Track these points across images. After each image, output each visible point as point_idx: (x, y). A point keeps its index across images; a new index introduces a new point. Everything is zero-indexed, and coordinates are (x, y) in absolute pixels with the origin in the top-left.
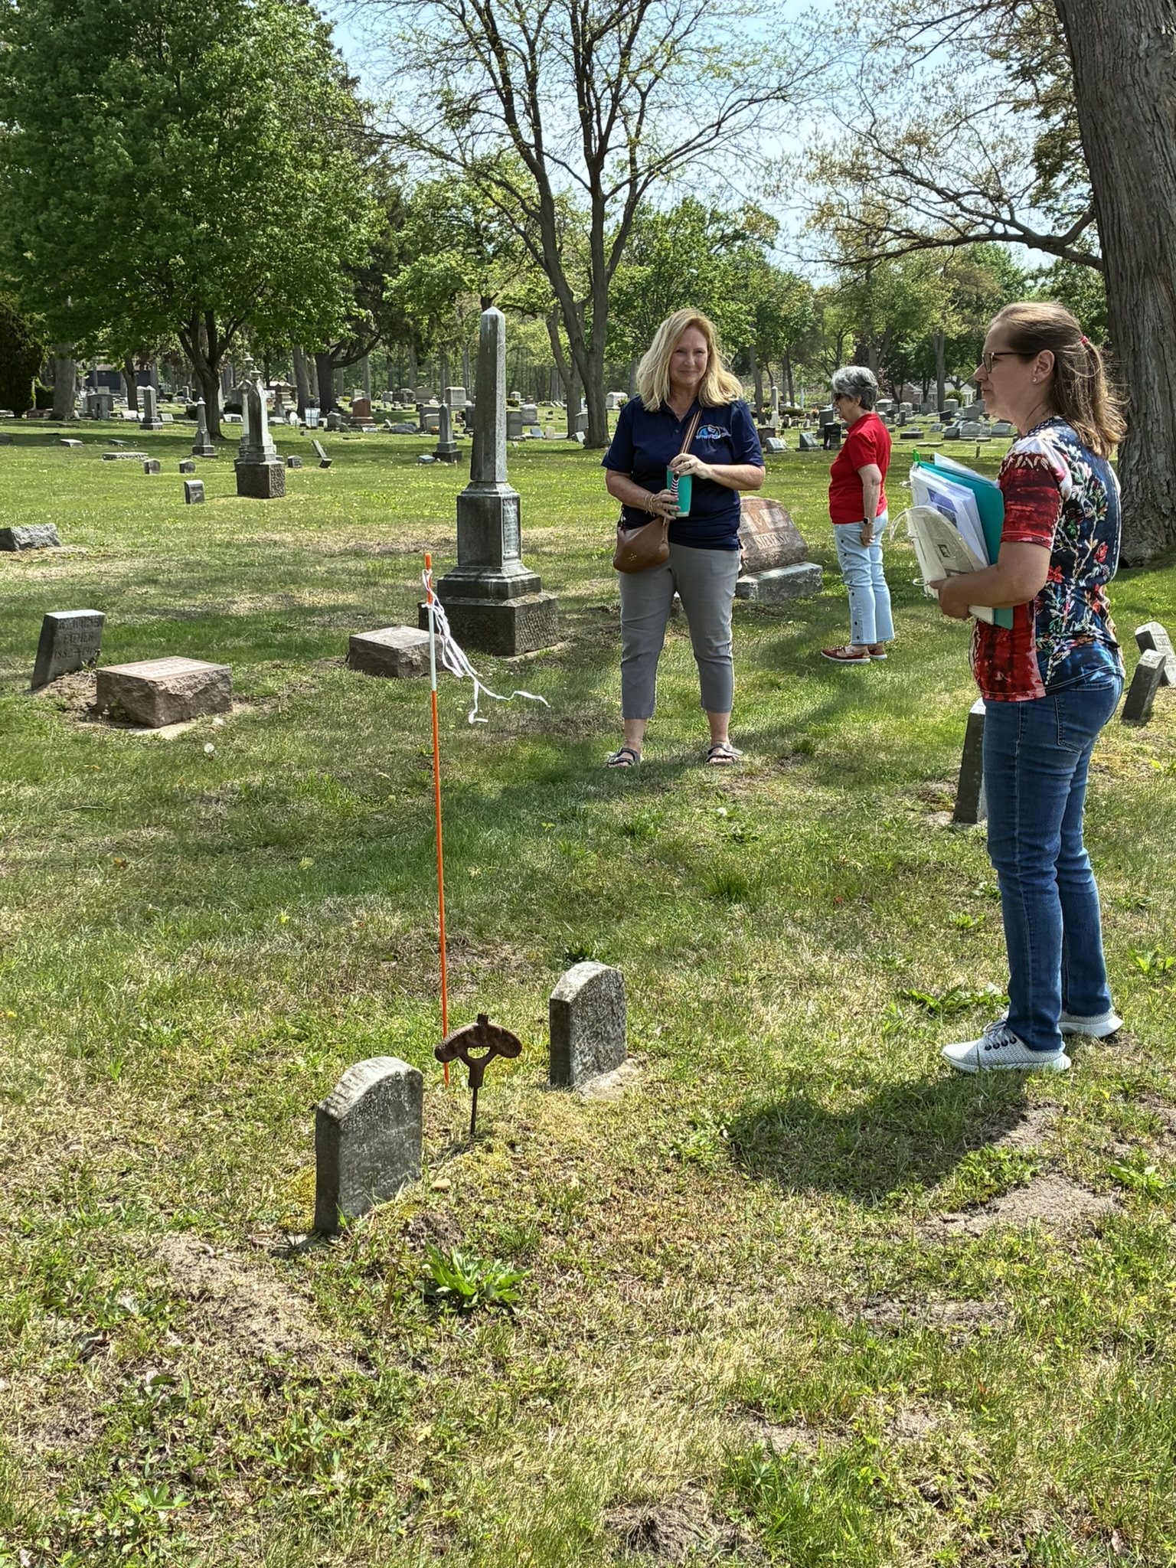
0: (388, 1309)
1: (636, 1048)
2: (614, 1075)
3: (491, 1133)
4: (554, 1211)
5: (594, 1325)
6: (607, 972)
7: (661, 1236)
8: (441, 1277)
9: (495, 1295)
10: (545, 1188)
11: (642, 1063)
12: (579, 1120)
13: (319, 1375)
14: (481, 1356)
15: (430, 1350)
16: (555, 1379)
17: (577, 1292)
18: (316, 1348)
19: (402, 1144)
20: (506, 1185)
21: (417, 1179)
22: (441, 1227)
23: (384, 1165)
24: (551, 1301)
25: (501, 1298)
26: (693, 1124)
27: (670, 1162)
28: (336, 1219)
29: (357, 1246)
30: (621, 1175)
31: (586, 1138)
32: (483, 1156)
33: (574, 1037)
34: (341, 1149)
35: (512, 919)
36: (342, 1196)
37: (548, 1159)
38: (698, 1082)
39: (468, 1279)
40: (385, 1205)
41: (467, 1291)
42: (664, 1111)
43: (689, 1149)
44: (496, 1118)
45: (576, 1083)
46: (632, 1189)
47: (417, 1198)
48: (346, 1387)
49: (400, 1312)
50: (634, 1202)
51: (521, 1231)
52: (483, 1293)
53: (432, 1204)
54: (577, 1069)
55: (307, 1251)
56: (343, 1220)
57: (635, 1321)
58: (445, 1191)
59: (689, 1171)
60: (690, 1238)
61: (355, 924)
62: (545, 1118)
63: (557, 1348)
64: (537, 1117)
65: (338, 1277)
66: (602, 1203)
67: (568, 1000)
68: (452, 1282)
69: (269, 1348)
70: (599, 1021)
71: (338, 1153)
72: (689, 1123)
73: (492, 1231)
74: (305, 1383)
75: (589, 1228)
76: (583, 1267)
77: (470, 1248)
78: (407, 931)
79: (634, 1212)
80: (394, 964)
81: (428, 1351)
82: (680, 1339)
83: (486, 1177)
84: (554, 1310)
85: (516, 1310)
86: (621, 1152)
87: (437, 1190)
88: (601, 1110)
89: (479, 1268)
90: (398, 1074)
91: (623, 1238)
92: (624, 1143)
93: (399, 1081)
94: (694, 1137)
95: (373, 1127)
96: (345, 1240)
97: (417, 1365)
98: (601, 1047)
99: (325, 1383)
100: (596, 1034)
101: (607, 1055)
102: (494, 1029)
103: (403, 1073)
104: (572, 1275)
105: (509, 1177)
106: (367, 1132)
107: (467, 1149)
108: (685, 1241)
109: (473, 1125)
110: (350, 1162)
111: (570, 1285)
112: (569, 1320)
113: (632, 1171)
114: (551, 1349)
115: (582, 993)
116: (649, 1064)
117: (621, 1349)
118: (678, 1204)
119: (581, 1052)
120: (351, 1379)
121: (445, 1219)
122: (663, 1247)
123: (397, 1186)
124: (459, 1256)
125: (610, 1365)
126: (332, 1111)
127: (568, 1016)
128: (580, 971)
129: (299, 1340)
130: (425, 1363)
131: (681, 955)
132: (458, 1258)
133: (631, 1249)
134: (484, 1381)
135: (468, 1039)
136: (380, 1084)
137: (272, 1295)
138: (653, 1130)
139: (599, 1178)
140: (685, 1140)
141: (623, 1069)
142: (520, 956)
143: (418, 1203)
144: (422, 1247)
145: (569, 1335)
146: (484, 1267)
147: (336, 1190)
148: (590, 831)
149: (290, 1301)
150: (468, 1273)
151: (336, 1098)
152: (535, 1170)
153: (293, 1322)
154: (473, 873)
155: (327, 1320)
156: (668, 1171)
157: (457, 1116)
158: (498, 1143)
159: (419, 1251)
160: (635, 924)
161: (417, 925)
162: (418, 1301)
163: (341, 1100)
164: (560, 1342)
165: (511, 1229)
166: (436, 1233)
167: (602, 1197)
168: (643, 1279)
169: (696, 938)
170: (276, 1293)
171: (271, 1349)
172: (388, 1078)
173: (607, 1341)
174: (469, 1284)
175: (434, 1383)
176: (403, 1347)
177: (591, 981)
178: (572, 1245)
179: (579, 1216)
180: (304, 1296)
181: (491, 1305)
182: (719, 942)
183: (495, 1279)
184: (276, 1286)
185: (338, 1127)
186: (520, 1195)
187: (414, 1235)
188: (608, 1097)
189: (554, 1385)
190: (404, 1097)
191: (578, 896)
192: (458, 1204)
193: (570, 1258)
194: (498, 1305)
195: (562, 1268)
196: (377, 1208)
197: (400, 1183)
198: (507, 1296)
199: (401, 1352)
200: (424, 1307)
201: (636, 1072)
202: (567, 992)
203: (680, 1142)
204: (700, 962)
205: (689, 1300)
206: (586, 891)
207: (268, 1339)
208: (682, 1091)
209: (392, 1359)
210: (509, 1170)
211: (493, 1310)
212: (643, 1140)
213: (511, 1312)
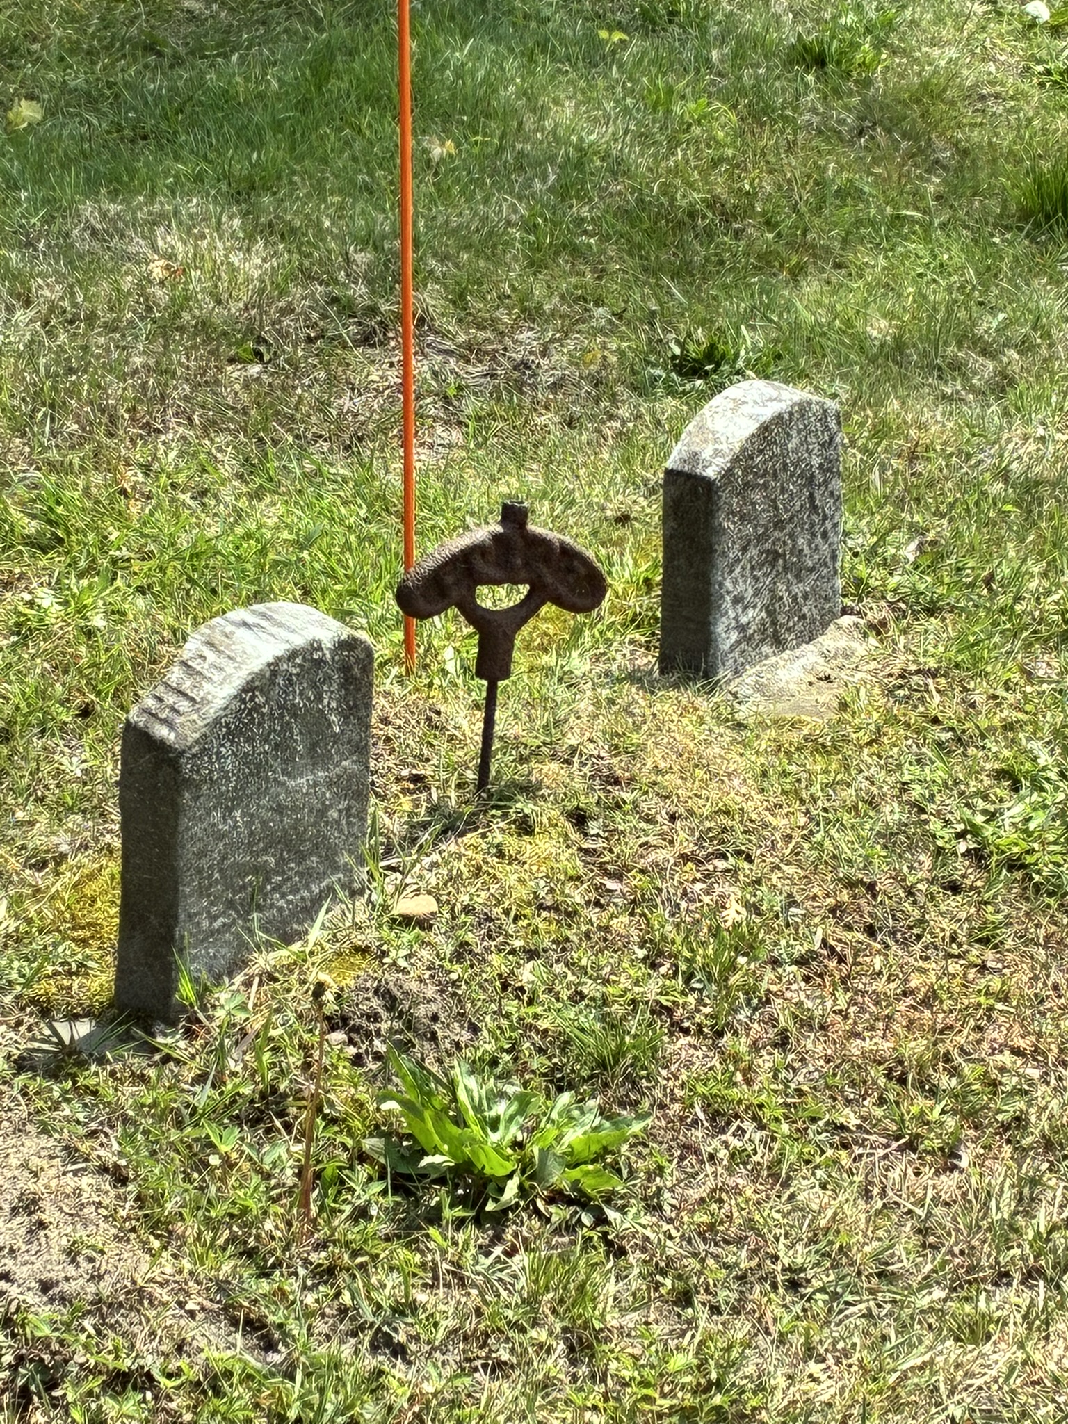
0: (306, 1204)
1: (860, 588)
2: (809, 655)
3: (530, 790)
4: (688, 978)
5: (801, 1256)
6: (803, 408)
7: (948, 1045)
8: (428, 1129)
9: (560, 1178)
10: (664, 924)
11: (878, 628)
12: (736, 762)
13: (152, 1363)
14: (535, 1323)
15: (413, 1307)
16: (719, 1385)
17: (755, 1175)
18: (139, 1296)
19: (323, 813)
20: (572, 914)
21: (354, 894)
22: (421, 1011)
23: (281, 861)
24: (694, 1194)
25: (575, 1185)
26: (1009, 777)
27: (960, 868)
28: (169, 987)
29: (221, 1052)
30: (845, 896)
31: (755, 806)
32: (512, 843)
33: (722, 563)
34: (185, 822)
35: (535, 265)
36: (184, 931)
37: (665, 855)
38: (1016, 677)
39: (494, 1137)
40: (283, 955)
41: (495, 1166)
42: (940, 745)
43: (1005, 837)
44: (536, 753)
45: (723, 673)
46: (871, 931)
47: (360, 939)
48: (218, 1393)
49: (333, 1211)
50: (878, 962)
51: (613, 1025)
52: (531, 1172)
53: (397, 955)
54: (726, 636)
55: (102, 1061)
56: (186, 990)
57: (899, 1250)
58: (423, 923)
59: (1003, 887)
60: (1016, 1052)
61: (157, 269)
62: (655, 757)
63: (715, 1310)
64: (634, 753)
65: (179, 1125)
66: (802, 962)
67: (711, 473)
68: (456, 1147)
69: (22, 1294)
70: (780, 525)
71: (174, 832)
72: (1000, 775)
73: (543, 1024)
74: (119, 1382)
75: (773, 1021)
76: (766, 1115)
77: (494, 1062)
78: (283, 293)
79: (880, 985)
80: (255, 369)
81: (405, 1308)
82: (1011, 1294)
83: (523, 892)
84: (701, 1218)
85: (612, 1214)
86: (842, 841)
87: (407, 921)
88: (786, 737)
89: (521, 1111)
90: (316, 646)
91: (855, 1047)
92: (847, 818)
93: (320, 663)
94: (1015, 810)
95: (257, 769)
96: (190, 1034)
97: (384, 1343)
98: (781, 587)
99: (164, 1383)
100: (773, 557)
101: (796, 610)
102: (539, 542)
103: (327, 644)
104: (740, 1132)
105: (576, 895)
106: (243, 781)
107: (471, 825)
108: (1006, 1058)
109: (483, 769)
110: (202, 854)
111: (738, 1158)
112: (740, 1241)
113: (871, 887)
114: (703, 1314)
115: (743, 458)
116: (893, 631)
117: (869, 1315)
118: (983, 968)
119: (737, 600)
120: (228, 1374)
121: (430, 991)
122: (954, 1072)
123: (309, 911)
124: (472, 1082)
125: (846, 1354)
126: (161, 732)
127: (709, 512)
128: (739, 403)
129: (96, 1277)
130: (401, 1337)
131: (957, 367)
132: (469, 1087)
133: (876, 1074)
134: (546, 1385)
135: (479, 564)
136: (274, 668)
137: (24, 1165)
138: (917, 791)
139: (791, 902)
140: (991, 816)
141: (831, 639)
142: (559, 358)
143: (363, 951)
144: (378, 1057)
145: (741, 1278)
146: (532, 1110)
147: (169, 917)
148: (715, 55)
149: (70, 1182)
150: (494, 1124)
151: (170, 699)
152: (636, 880)
153: (81, 1233)
154: (437, 152)
155: (161, 1227)
156: (955, 888)
157: (442, 745)
158: (545, 812)
159: (373, 1066)
160: (836, 288)
161: (309, 277)
162: (377, 1187)
163: (184, 705)
164: (723, 1294)
165: (588, 1019)
166: (409, 1026)
167: (800, 949)
168: (911, 1146)
169: (989, 324)
170: (35, 1162)
171: (30, 1298)
172: (293, 655)
173: (835, 1296)
174: (498, 1149)
175: (428, 1388)
176: (346, 1298)
177: (765, 428)
178: (736, 1059)
179: (749, 992)
180: (103, 1169)
181: (550, 1201)
182: (1047, 335)
183: (558, 1139)
184: (33, 1144)
185: (176, 768)
186: (605, 939)
187: (356, 1029)
188: (799, 708)
189: (718, 1400)
190: (329, 701)
191: (692, 214)
192: (458, 957)
193: (734, 1093)
194: (569, 1202)
195: (714, 1116)
196: (263, 961)
197: (317, 902)
198: (591, 1180)
199: (343, 1311)
200: (391, 1199)
201: (860, 649)
202: (707, 453)
203: (979, 819)
204: (1002, 384)
205: (1026, 1204)
206: (713, 203)
207: (21, 1272)
208: (978, 697)
209: (321, 1327)
210: (578, 879)
211: (558, 1213)
212: (892, 813)
213: (601, 1220)
